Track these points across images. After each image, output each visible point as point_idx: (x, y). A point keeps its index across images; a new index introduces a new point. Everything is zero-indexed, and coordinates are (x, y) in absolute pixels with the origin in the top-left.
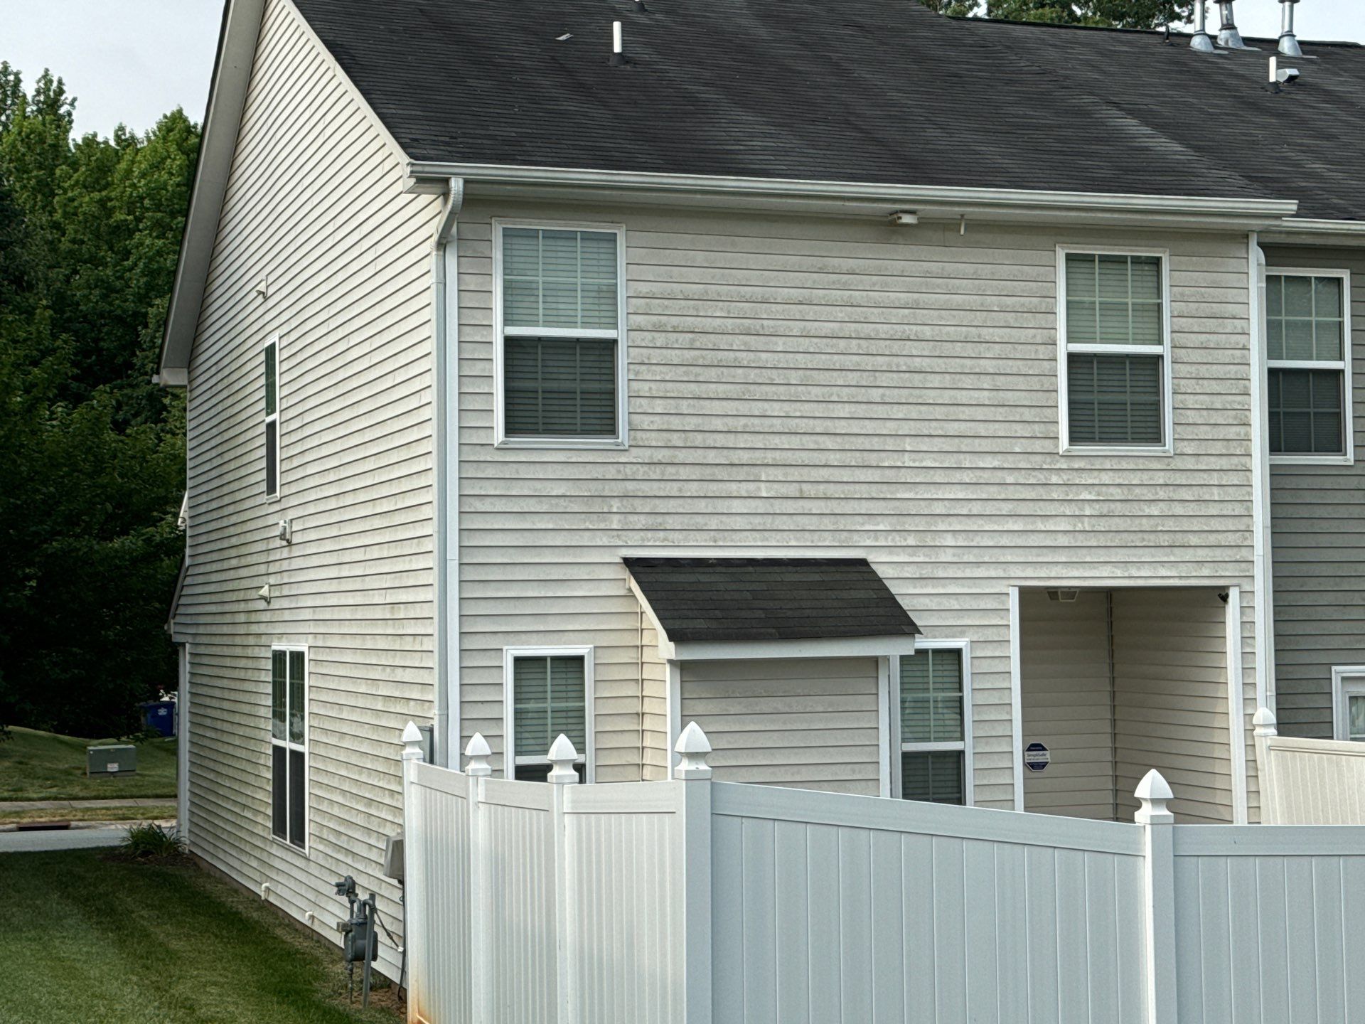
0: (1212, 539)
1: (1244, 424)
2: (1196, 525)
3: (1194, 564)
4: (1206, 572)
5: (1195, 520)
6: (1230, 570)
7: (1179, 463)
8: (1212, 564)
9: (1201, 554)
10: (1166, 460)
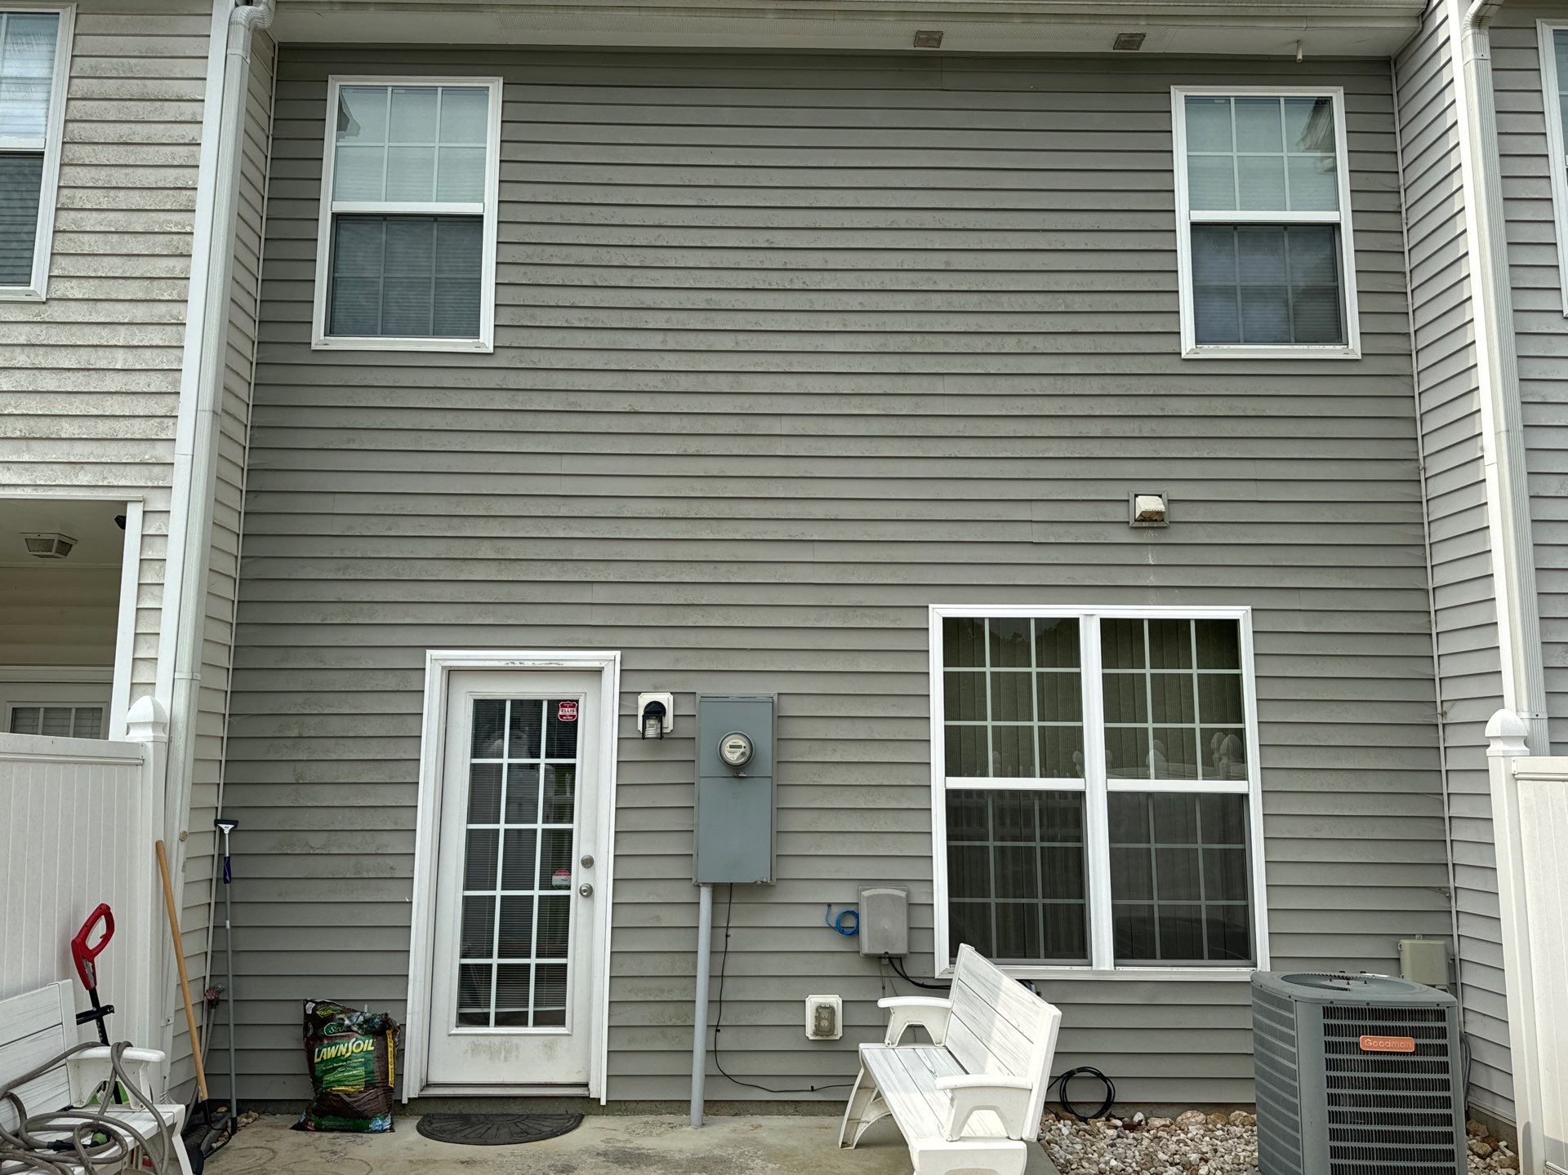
0: (103, 428)
1: (181, 255)
2: (77, 406)
3: (68, 467)
4: (84, 478)
5: (77, 400)
6: (132, 477)
7: (57, 312)
8: (98, 468)
9: (79, 452)
10: (35, 309)
